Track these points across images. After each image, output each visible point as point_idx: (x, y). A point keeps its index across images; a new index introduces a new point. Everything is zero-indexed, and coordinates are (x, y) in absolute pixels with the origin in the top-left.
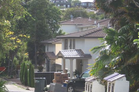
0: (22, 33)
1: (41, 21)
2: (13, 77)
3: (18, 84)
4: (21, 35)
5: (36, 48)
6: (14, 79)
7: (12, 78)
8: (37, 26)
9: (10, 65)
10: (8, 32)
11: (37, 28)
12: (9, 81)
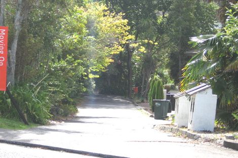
0: (146, 38)
1: (188, 23)
2: (145, 100)
3: (146, 109)
4: (146, 41)
5: (180, 62)
6: (144, 104)
7: (143, 101)
8: (182, 30)
9: (144, 84)
10: (127, 35)
11: (183, 33)
12: (137, 106)
